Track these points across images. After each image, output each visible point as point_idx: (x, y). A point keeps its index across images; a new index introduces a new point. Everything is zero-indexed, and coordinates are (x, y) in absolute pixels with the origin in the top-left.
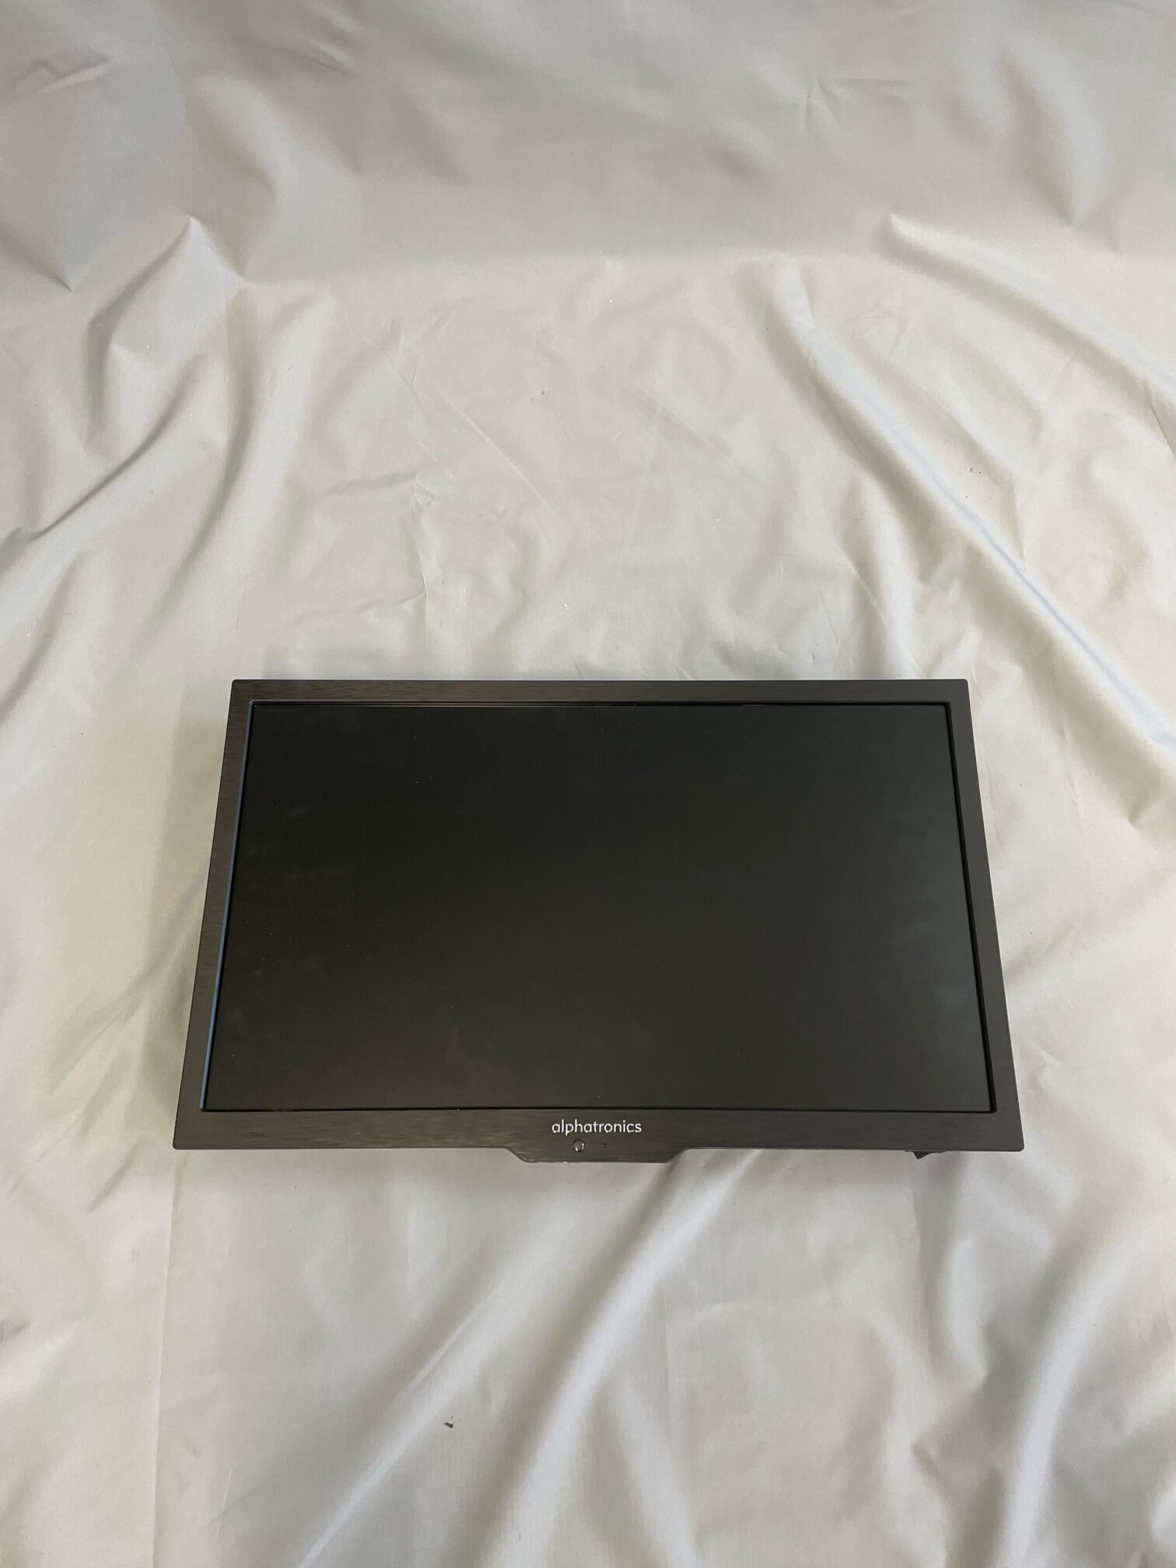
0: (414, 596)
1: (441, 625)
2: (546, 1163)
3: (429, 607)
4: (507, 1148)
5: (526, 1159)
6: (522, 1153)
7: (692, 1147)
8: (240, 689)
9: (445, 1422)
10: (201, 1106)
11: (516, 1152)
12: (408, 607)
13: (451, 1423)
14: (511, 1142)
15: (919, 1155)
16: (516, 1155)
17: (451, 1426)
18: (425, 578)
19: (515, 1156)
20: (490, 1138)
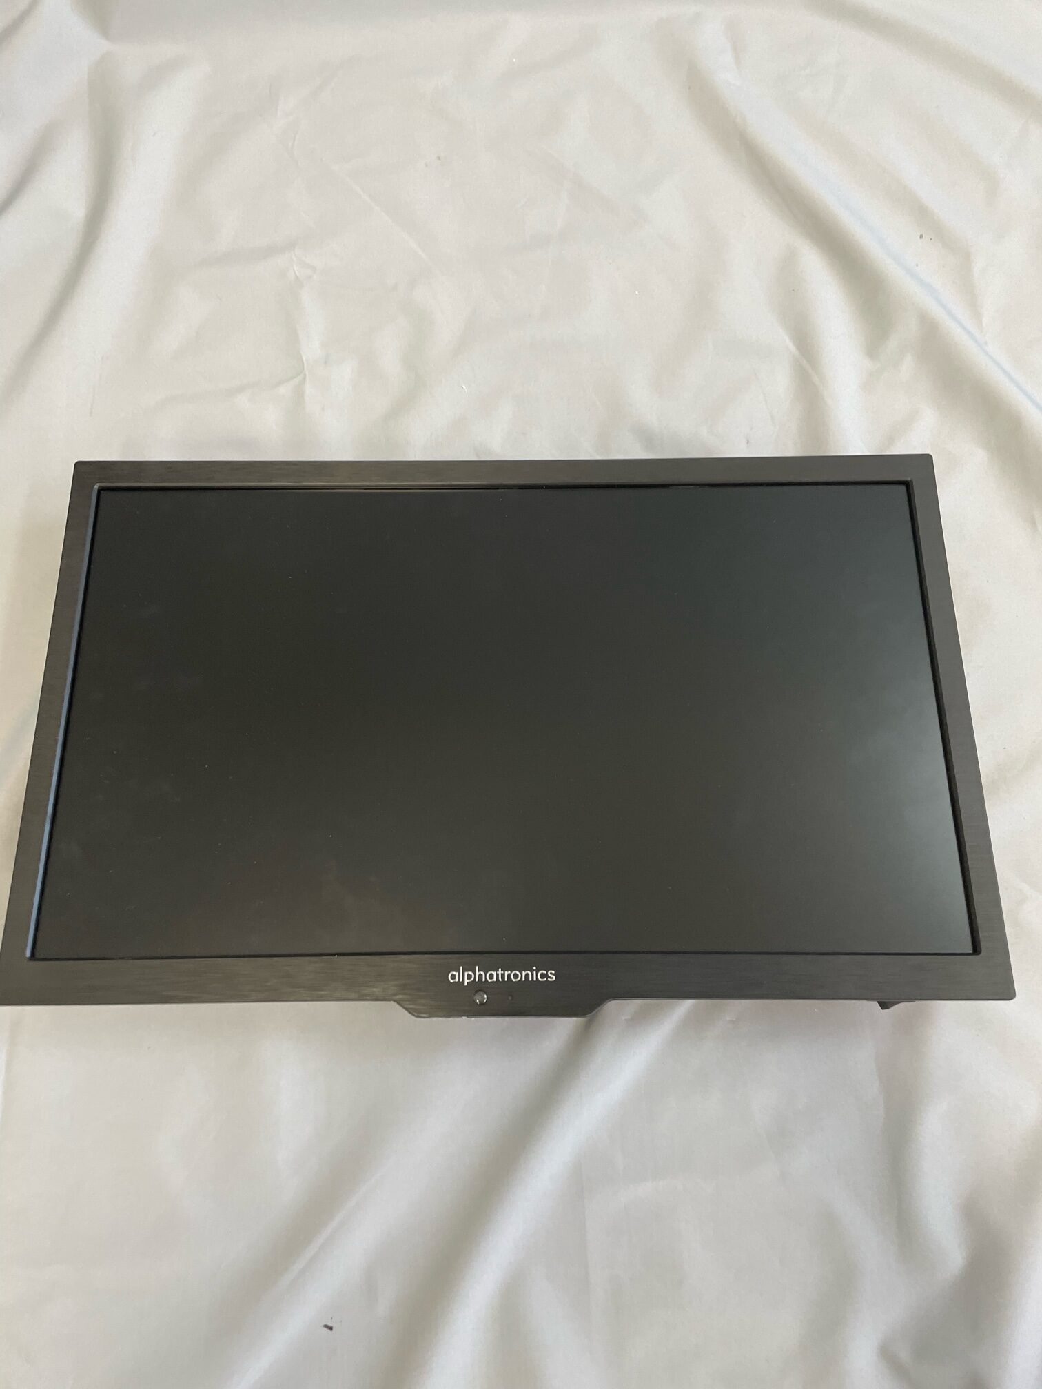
0: (292, 378)
1: (323, 409)
2: (441, 1019)
3: (309, 390)
4: (395, 1001)
5: (417, 1013)
6: (411, 1006)
7: (616, 997)
8: (84, 471)
9: (323, 1324)
10: (28, 953)
11: (405, 1006)
12: (285, 390)
13: (330, 1325)
14: (400, 994)
15: (884, 1006)
16: (406, 1009)
17: (331, 1328)
18: (304, 359)
19: (404, 1010)
20: (374, 989)
